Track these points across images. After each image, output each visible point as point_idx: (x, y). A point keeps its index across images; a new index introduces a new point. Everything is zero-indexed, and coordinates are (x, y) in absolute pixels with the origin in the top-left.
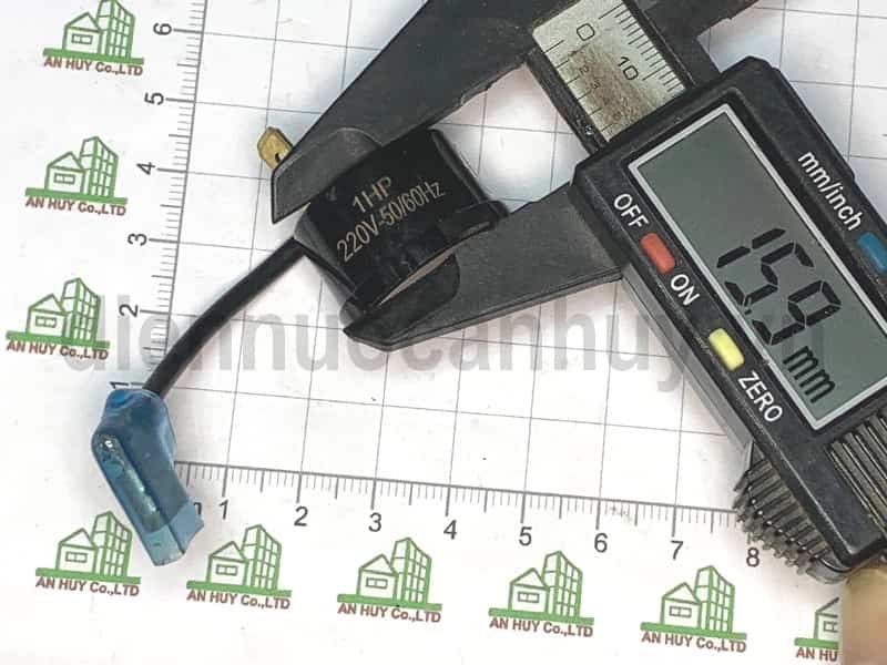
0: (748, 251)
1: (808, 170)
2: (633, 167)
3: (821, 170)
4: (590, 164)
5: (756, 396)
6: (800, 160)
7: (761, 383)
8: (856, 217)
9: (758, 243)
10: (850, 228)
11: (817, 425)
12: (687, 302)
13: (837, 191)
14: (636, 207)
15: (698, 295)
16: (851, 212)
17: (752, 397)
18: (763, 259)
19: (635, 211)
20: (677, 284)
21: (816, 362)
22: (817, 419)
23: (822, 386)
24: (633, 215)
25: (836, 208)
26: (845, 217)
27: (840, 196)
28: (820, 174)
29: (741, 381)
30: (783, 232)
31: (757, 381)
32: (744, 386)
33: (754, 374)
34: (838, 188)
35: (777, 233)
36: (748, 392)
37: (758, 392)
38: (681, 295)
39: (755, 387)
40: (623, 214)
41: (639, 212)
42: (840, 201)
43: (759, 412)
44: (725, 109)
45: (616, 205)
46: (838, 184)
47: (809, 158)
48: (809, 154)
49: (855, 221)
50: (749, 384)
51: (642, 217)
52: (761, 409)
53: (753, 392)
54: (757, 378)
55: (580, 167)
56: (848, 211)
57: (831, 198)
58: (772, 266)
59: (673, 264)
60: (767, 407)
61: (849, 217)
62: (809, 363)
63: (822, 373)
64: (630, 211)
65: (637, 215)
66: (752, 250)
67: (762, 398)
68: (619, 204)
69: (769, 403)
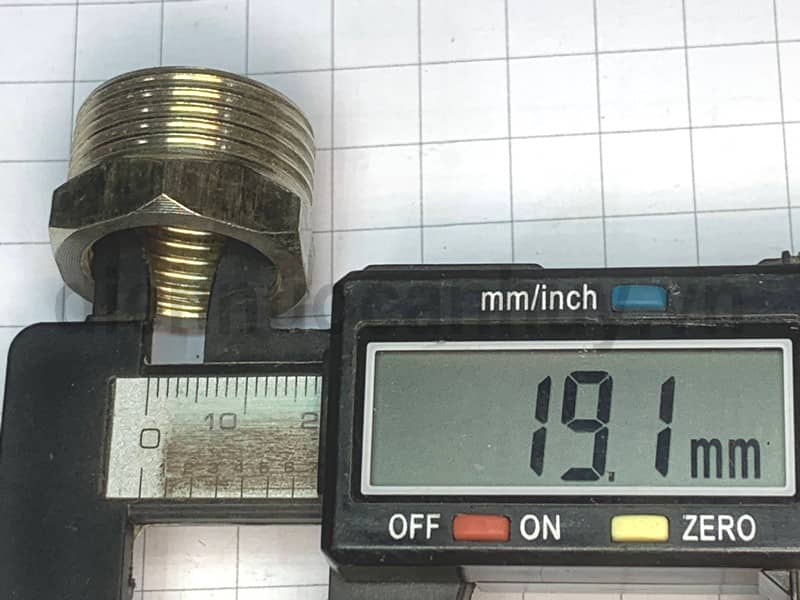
0: (544, 429)
1: (501, 308)
2: (367, 489)
3: (509, 295)
4: (332, 533)
5: (715, 533)
6: (484, 308)
7: (703, 518)
8: (586, 293)
9: (542, 413)
10: (595, 307)
11: (789, 490)
12: (557, 535)
13: (544, 293)
14: (414, 516)
15: (558, 517)
16: (578, 295)
17: (712, 538)
18: (564, 420)
19: (417, 521)
20: (530, 531)
21: (716, 443)
22: (784, 485)
23: (747, 454)
24: (420, 526)
25: (561, 307)
26: (579, 304)
27: (553, 294)
28: (513, 298)
29: (686, 537)
30: (548, 379)
31: (699, 519)
32: (695, 538)
33: (688, 517)
34: (541, 290)
35: (545, 387)
36: (704, 538)
37: (711, 527)
38: (545, 537)
39: (703, 528)
40: (412, 536)
41: (421, 516)
42: (557, 297)
43: (733, 542)
44: (373, 348)
45: (397, 537)
46: (538, 286)
47: (488, 298)
48: (484, 295)
49: (590, 296)
50: (695, 532)
51: (429, 517)
52: (733, 538)
53: (707, 533)
54: (694, 518)
55: (327, 545)
56: (574, 296)
57: (548, 304)
58: (578, 416)
59: (505, 519)
60: (734, 530)
61: (581, 300)
62: (713, 450)
63: (732, 444)
64: (414, 526)
65: (423, 521)
66: (546, 425)
67: (721, 527)
68: (398, 532)
69: (732, 525)
